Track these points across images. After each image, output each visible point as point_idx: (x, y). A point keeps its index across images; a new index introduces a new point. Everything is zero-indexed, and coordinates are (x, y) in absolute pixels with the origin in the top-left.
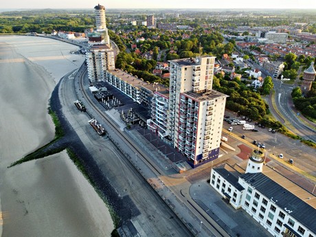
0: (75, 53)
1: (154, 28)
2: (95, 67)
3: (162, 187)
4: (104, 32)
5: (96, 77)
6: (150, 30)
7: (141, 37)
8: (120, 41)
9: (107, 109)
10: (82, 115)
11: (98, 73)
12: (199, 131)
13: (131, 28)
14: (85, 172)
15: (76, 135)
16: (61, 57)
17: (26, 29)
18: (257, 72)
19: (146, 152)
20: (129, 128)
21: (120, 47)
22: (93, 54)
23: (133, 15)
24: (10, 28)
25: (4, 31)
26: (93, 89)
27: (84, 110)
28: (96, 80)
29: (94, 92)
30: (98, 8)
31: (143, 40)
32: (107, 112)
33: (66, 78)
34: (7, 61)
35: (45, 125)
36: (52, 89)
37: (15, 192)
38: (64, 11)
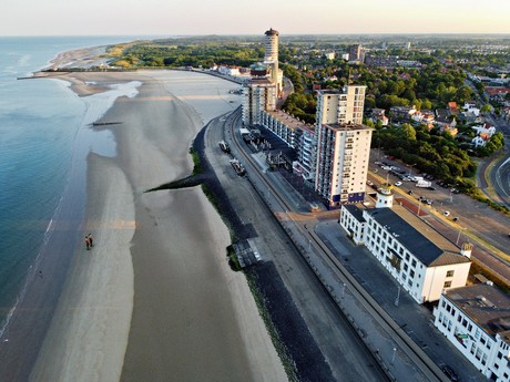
0: (235, 93)
1: (358, 63)
2: (251, 106)
3: (287, 219)
4: (273, 65)
5: (251, 118)
6: (350, 66)
7: (332, 75)
8: (300, 80)
9: (254, 152)
10: (225, 157)
11: (254, 114)
12: (336, 167)
13: (323, 64)
14: (216, 204)
15: (213, 172)
16: (217, 97)
17: (180, 62)
18: (487, 127)
19: (283, 193)
20: (271, 169)
21: (297, 88)
22: (251, 89)
23: (334, 44)
24: (161, 60)
25: (154, 63)
26: (244, 131)
27: (228, 151)
28: (251, 121)
29: (244, 134)
30: (270, 33)
31: (335, 79)
32: (253, 155)
33: (217, 120)
34: (153, 98)
35: (184, 164)
36: (199, 130)
37: (148, 210)
38: (235, 38)
